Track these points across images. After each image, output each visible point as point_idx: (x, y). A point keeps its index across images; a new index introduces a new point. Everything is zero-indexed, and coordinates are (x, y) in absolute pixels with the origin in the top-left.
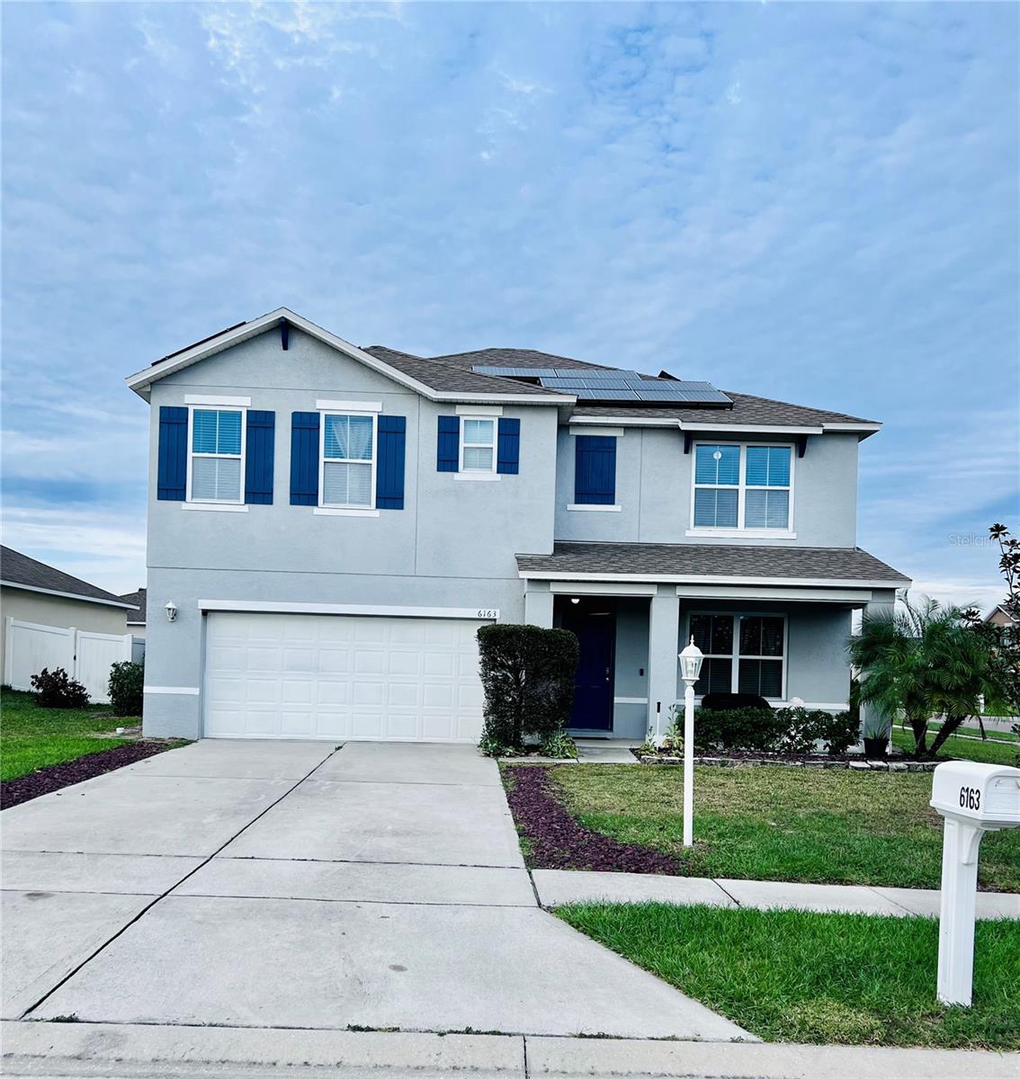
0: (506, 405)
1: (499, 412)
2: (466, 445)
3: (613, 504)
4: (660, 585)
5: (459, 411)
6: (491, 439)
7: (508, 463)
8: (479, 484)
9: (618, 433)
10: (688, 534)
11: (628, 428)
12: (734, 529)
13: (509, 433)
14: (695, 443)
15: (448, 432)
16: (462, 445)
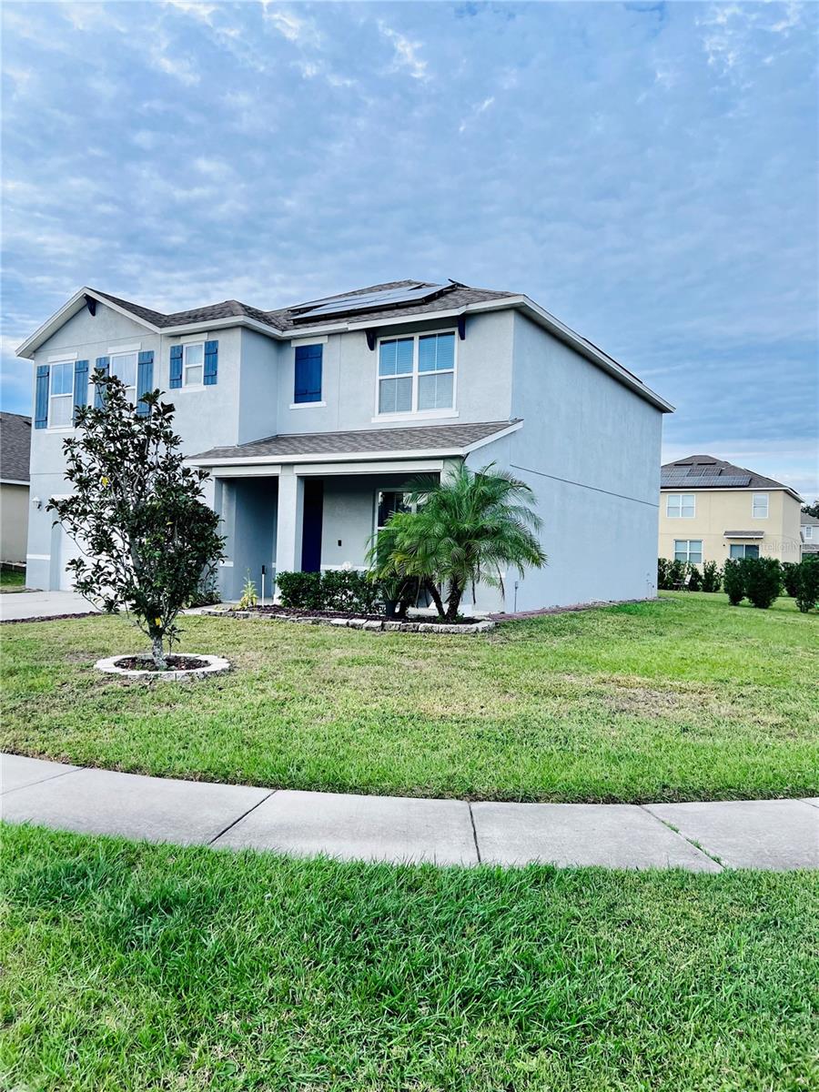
0: (209, 331)
1: (204, 337)
2: (188, 366)
3: (320, 400)
4: (283, 464)
5: (183, 340)
6: (200, 359)
7: (211, 377)
8: (195, 396)
9: (323, 340)
10: (374, 421)
11: (331, 335)
12: (409, 413)
13: (211, 351)
14: (379, 340)
15: (177, 358)
16: (184, 366)
